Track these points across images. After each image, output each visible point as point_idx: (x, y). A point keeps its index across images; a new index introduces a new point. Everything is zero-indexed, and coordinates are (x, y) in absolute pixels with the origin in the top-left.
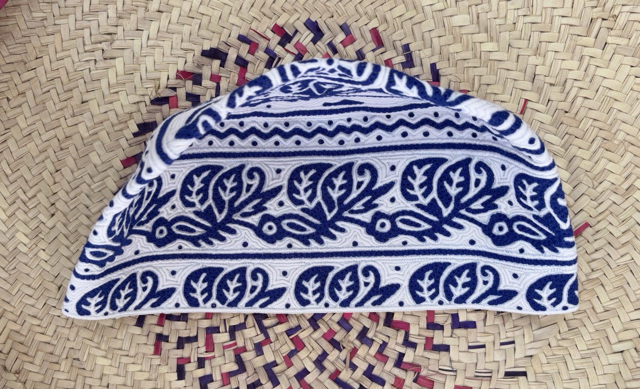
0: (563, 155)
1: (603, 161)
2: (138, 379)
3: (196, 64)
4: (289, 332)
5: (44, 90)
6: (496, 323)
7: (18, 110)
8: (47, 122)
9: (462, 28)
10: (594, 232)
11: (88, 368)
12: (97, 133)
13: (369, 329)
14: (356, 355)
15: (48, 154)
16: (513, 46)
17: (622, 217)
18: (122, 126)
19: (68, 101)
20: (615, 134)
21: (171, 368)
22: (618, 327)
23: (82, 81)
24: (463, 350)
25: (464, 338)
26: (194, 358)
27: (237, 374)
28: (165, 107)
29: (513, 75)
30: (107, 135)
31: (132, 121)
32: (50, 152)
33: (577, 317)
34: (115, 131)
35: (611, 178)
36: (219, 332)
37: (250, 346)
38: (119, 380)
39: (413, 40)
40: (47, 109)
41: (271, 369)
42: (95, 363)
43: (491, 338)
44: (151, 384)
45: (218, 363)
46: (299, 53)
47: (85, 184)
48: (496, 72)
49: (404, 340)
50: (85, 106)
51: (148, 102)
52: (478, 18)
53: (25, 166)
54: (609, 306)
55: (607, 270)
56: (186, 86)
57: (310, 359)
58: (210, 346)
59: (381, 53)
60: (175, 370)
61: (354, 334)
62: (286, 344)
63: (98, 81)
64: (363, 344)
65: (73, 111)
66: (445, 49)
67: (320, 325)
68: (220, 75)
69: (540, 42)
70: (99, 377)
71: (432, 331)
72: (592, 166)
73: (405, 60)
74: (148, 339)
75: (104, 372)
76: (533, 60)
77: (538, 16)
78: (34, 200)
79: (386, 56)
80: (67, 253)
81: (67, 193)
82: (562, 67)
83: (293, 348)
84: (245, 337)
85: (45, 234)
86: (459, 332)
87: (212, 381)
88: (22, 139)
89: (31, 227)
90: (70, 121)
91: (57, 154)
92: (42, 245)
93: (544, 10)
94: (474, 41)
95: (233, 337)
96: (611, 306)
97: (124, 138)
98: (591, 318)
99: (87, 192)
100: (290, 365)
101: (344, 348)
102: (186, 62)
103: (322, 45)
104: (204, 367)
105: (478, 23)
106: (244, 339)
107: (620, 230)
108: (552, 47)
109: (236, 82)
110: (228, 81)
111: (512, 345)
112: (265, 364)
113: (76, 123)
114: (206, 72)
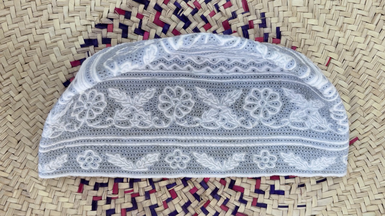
0: (348, 94)
1: (371, 101)
2: (66, 207)
3: (128, 5)
4: (168, 186)
5: (23, 8)
6: (296, 193)
7: (3, 19)
8: (23, 29)
9: (298, 8)
10: (360, 143)
11: (32, 197)
12: (56, 42)
13: (219, 189)
14: (209, 205)
15: (21, 51)
16: (327, 23)
17: (378, 136)
18: (74, 39)
19: (39, 17)
20: (380, 85)
21: (88, 202)
22: (367, 202)
23: (50, 5)
24: (275, 208)
25: (276, 201)
26: (104, 197)
27: (131, 210)
28: (104, 31)
29: (325, 41)
30: (63, 43)
31: (81, 37)
32: (23, 49)
33: (344, 194)
34: (69, 42)
35: (375, 112)
36: (123, 182)
37: (142, 193)
38: (53, 207)
39: (267, 11)
40: (23, 21)
41: (154, 209)
42: (38, 194)
43: (292, 202)
44: (74, 212)
45: (120, 202)
46: (196, 8)
47: (44, 74)
48: (315, 38)
49: (240, 198)
50: (50, 23)
51: (93, 26)
52: (308, 3)
53: (4, 57)
54: (364, 190)
55: (365, 167)
56: (120, 18)
57: (180, 204)
58: (116, 190)
59: (247, 16)
60: (91, 204)
61: (209, 191)
62: (165, 194)
63: (62, 7)
64: (214, 198)
65: (42, 25)
66: (286, 19)
67: (189, 184)
68: (143, 14)
69: (343, 23)
70: (39, 203)
71: (258, 194)
72: (364, 103)
73: (261, 23)
74: (75, 182)
75: (43, 201)
76: (338, 34)
77: (344, 7)
78: (7, 81)
79: (250, 18)
80: (27, 119)
81: (31, 79)
82: (354, 41)
83: (169, 196)
84: (140, 187)
85: (12, 104)
86: (274, 196)
87: (115, 213)
88: (4, 38)
89: (3, 99)
90: (39, 31)
91: (27, 52)
92: (10, 112)
93: (348, 3)
94: (304, 17)
95: (131, 186)
96: (365, 190)
97: (74, 48)
98: (353, 195)
99: (45, 80)
100: (166, 207)
101: (202, 200)
102: (122, 3)
103: (211, 5)
104: (110, 204)
105: (308, 6)
106: (139, 188)
107: (376, 144)
108: (350, 27)
109: (153, 20)
110: (148, 19)
111: (304, 208)
112: (150, 205)
113: (43, 33)
114: (134, 12)
